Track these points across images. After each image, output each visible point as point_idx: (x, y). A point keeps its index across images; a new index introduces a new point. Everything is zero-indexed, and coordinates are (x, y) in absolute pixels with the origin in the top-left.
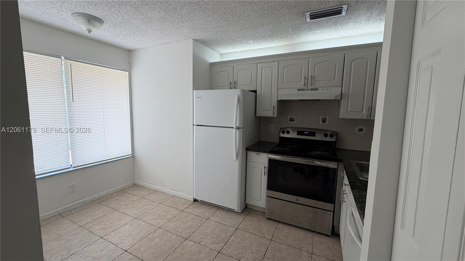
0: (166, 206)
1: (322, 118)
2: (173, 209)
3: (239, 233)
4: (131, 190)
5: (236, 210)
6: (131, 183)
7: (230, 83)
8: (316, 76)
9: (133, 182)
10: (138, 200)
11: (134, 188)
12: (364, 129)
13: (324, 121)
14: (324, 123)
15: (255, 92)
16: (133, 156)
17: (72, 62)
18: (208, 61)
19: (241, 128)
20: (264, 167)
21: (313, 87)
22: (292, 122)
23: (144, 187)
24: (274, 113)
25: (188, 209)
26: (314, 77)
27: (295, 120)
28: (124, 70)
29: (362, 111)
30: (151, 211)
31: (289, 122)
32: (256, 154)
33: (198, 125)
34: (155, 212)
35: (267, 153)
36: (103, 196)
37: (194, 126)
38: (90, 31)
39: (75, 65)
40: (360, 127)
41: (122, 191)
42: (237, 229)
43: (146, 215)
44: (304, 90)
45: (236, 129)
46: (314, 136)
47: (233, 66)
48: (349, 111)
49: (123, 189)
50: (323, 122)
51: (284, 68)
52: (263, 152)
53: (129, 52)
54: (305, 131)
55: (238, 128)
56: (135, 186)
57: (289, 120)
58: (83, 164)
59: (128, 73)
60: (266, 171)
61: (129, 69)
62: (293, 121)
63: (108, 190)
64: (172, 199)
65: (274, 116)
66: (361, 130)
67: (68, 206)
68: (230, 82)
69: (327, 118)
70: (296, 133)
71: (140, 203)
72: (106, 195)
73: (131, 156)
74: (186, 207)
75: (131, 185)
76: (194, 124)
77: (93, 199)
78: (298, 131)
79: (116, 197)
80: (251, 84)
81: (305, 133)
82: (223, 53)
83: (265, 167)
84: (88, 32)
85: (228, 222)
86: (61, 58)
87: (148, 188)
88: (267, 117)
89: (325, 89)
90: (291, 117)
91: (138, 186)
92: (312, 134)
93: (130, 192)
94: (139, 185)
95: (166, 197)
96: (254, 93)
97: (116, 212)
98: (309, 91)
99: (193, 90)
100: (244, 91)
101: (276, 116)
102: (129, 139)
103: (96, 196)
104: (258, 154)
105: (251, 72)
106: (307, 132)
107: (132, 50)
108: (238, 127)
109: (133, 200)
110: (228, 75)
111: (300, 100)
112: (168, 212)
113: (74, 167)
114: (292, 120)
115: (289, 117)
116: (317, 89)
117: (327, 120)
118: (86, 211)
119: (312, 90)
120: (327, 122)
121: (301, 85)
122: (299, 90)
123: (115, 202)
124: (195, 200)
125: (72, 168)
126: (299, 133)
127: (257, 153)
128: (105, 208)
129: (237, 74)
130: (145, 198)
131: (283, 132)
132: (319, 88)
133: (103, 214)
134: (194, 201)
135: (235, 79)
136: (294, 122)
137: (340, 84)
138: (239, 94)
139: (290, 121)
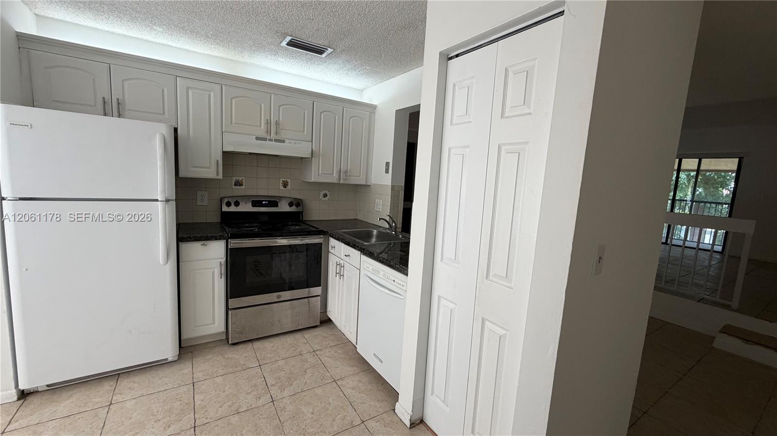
1: (283, 181)
3: (203, 386)
5: (170, 359)
7: (104, 102)
8: (281, 122)
12: (328, 194)
13: (285, 185)
14: (286, 187)
19: (173, 200)
20: (219, 265)
21: (278, 138)
22: (239, 187)
24: (218, 172)
26: (279, 124)
27: (244, 184)
29: (333, 174)
31: (234, 187)
32: (201, 245)
35: (225, 239)
40: (324, 192)
42: (193, 383)
44: (265, 139)
45: (163, 202)
46: (277, 206)
47: (109, 64)
48: (320, 173)
50: (284, 187)
51: (232, 99)
52: (216, 239)
54: (264, 201)
55: (166, 201)
57: (233, 184)
60: (224, 270)
62: (241, 185)
65: (217, 178)
66: (325, 195)
68: (104, 98)
69: (289, 181)
70: (250, 204)
74: (6, 420)
78: (252, 201)
80: (164, 114)
81: (264, 203)
83: (221, 265)
85: (167, 384)
88: (206, 179)
89: (293, 142)
90: (237, 179)
92: (274, 204)
98: (273, 142)
101: (221, 178)
104: (204, 244)
105: (163, 90)
106: (265, 201)
108: (166, 198)
111: (250, 154)
114: (238, 184)
115: (234, 179)
116: (283, 141)
117: (289, 183)
119: (276, 141)
120: (289, 187)
121: (261, 131)
122: (258, 138)
124: (25, 394)
126: (256, 203)
127: (202, 243)
131: (228, 204)
132: (286, 140)
134: (21, 397)
135: (118, 96)
136: (243, 187)
137: (310, 139)
138: (164, 134)
139: (236, 185)
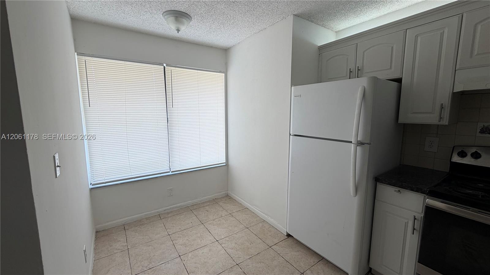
0: (252, 234)
2: (259, 241)
4: (222, 202)
6: (224, 193)
7: (351, 72)
9: (226, 192)
10: (225, 217)
11: (226, 200)
15: (399, 81)
16: (227, 164)
17: (172, 68)
18: (316, 44)
19: (368, 144)
20: (413, 219)
23: (235, 200)
24: (441, 118)
25: (278, 247)
28: (220, 72)
30: (235, 235)
31: (478, 134)
32: (396, 191)
33: (295, 135)
34: (238, 239)
35: (423, 192)
36: (197, 203)
37: (291, 136)
38: (178, 30)
39: (175, 70)
41: (214, 201)
43: (228, 239)
45: (356, 145)
47: (357, 44)
49: (216, 199)
51: (476, 25)
52: (412, 190)
53: (225, 51)
55: (360, 144)
56: (228, 197)
57: (479, 131)
58: (180, 169)
59: (224, 74)
60: (418, 225)
61: (224, 69)
63: (202, 197)
64: (261, 224)
65: (440, 123)
67: (166, 208)
68: (350, 69)
71: (227, 221)
72: (200, 202)
73: (225, 164)
74: (276, 241)
75: (224, 196)
76: (291, 133)
77: (187, 205)
79: (207, 207)
80: (391, 68)
82: (341, 29)
83: (415, 219)
84: (177, 32)
86: (163, 65)
87: (239, 203)
91: (230, 199)
93: (221, 204)
94: (232, 197)
95: (256, 219)
96: (395, 84)
97: (202, 226)
99: (291, 86)
100: (375, 81)
101: (447, 124)
102: (224, 147)
103: (190, 202)
104: (399, 191)
105: (392, 48)
107: (229, 48)
108: (360, 141)
109: (221, 215)
110: (347, 59)
112: (253, 243)
113: (172, 172)
118: (179, 218)
123: (204, 214)
124: (289, 235)
125: (171, 172)
127: (397, 189)
128: (194, 218)
129: (364, 55)
130: (233, 216)
131: (462, 155)
133: (191, 224)
134: (287, 236)
135: (359, 64)
138: (366, 87)
139: (482, 132)
